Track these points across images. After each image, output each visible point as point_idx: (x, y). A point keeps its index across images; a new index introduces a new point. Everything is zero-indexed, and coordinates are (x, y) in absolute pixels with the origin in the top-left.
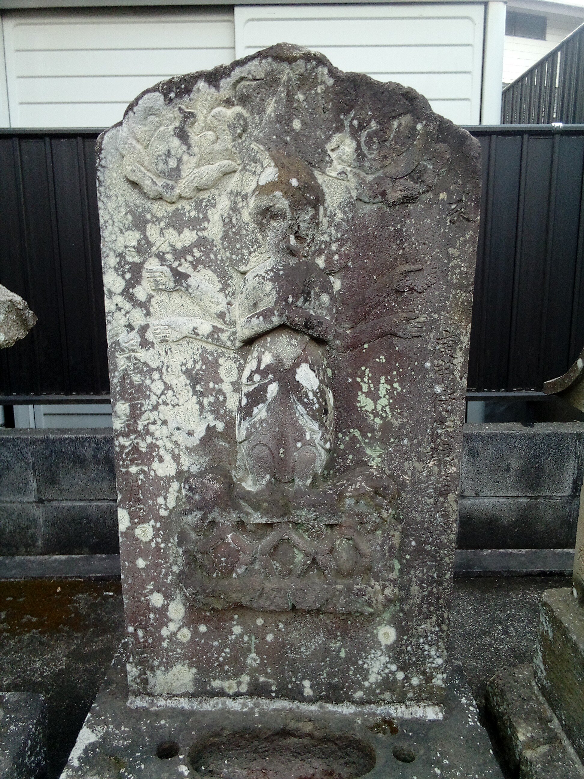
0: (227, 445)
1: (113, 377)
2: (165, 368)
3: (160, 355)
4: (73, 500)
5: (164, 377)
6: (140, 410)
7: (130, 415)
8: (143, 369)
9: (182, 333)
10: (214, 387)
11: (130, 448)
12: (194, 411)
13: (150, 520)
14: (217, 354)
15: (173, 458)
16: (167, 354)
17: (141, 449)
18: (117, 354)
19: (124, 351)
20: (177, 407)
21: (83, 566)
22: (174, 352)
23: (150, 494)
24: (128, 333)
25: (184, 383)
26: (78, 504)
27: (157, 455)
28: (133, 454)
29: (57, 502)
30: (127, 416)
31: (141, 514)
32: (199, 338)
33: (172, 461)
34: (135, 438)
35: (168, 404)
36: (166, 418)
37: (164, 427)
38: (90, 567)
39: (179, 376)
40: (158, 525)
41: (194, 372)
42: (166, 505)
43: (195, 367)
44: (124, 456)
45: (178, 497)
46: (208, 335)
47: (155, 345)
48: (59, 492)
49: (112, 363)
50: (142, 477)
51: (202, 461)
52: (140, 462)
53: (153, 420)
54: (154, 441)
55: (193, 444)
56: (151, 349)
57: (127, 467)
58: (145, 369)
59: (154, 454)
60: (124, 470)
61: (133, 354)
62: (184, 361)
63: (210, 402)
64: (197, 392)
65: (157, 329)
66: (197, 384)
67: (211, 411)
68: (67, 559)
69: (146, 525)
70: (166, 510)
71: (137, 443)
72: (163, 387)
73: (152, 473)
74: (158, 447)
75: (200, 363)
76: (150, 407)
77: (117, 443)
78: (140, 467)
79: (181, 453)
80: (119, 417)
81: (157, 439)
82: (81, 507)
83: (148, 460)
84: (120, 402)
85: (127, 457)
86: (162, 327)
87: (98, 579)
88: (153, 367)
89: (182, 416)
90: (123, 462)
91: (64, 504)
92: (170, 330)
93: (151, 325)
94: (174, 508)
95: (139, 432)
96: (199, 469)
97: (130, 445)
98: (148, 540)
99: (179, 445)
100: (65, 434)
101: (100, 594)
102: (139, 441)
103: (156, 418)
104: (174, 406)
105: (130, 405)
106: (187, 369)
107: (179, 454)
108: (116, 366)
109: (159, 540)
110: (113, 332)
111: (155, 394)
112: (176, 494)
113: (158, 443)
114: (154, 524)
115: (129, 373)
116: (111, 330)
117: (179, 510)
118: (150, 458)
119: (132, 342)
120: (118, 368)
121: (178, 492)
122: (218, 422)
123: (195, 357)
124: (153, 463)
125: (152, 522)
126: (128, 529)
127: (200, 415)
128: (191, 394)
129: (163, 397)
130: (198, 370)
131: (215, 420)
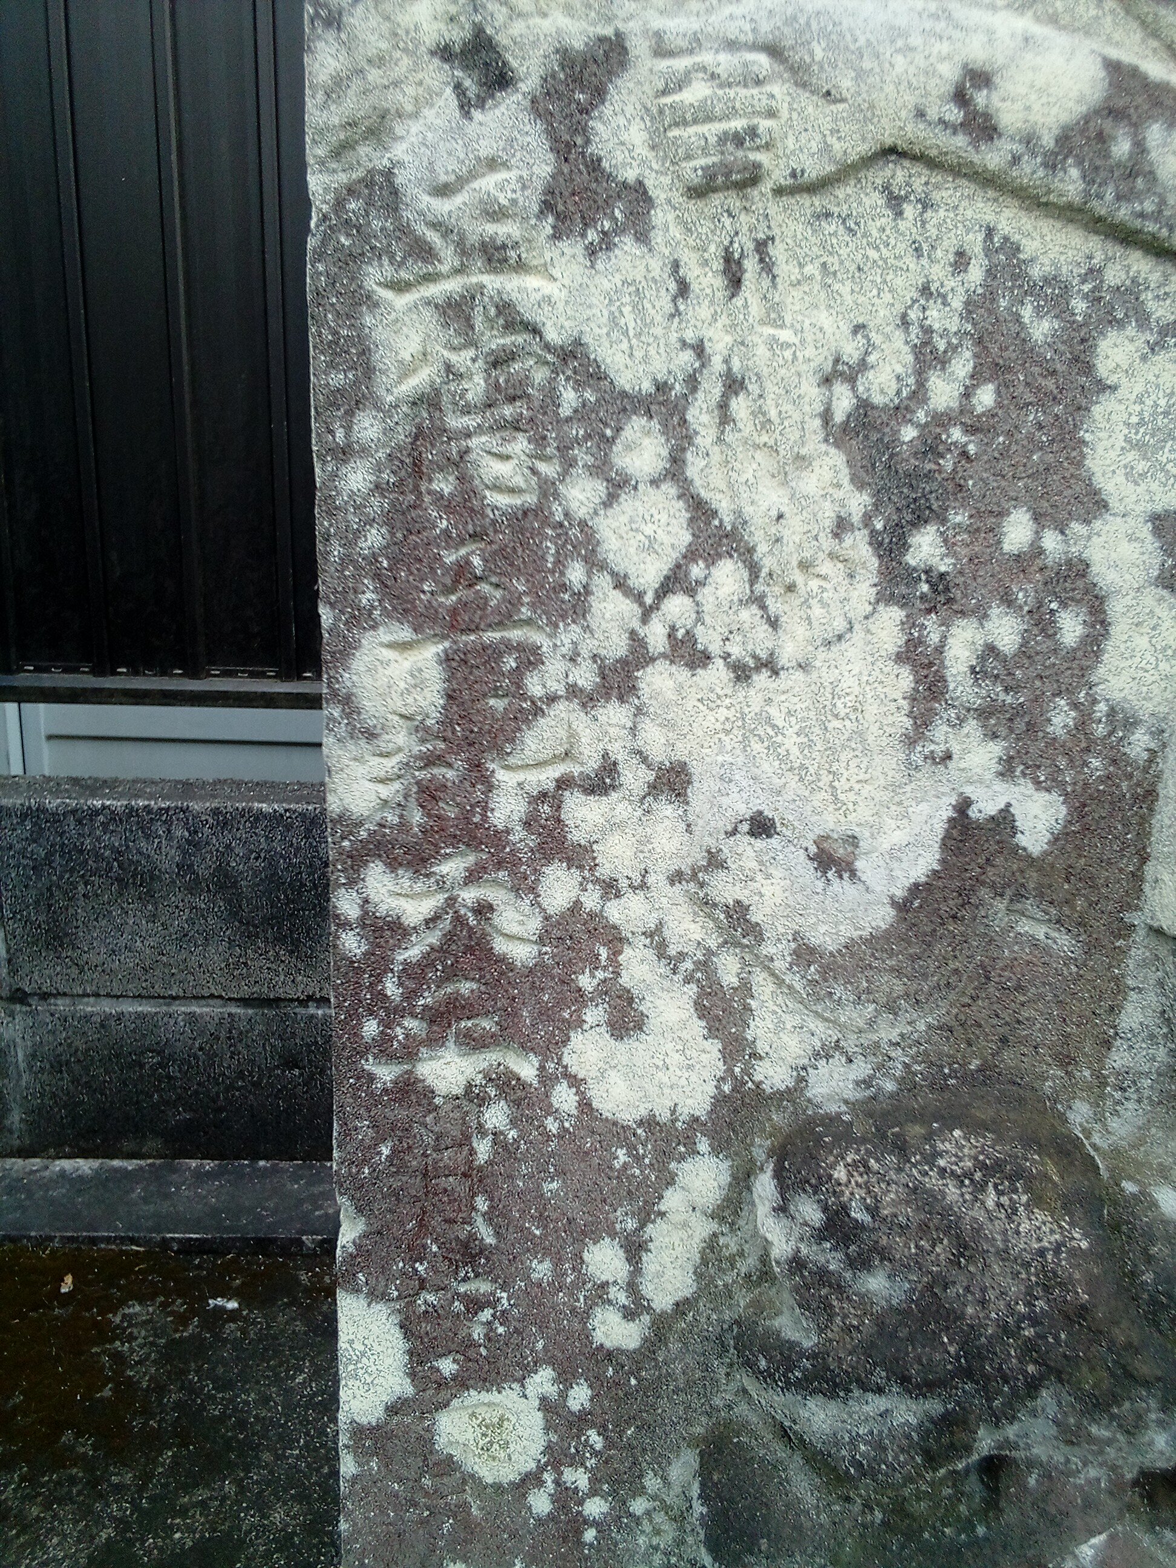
0: (1064, 942)
1: (345, 453)
2: (711, 389)
3: (683, 289)
4: (118, 997)
5: (694, 467)
6: (518, 690)
7: (447, 722)
8: (552, 397)
9: (868, 113)
10: (1037, 550)
11: (433, 938)
12: (872, 709)
13: (529, 1370)
14: (1094, 298)
15: (702, 1011)
16: (735, 283)
17: (500, 946)
18: (373, 276)
19: (424, 252)
20: (761, 679)
21: (145, 1200)
22: (785, 269)
23: (542, 1219)
24: (465, 107)
25: (828, 513)
26: (130, 1007)
27: (605, 990)
28: (452, 974)
29: (68, 1001)
30: (422, 731)
31: (478, 1333)
32: (993, 158)
33: (698, 1027)
34: (473, 877)
35: (703, 659)
36: (681, 753)
37: (666, 809)
38: (165, 1207)
39: (802, 461)
40: (580, 1396)
41: (909, 433)
42: (632, 1287)
43: (919, 394)
44: (391, 988)
45: (711, 1244)
46: (1065, 139)
47: (660, 216)
48: (74, 972)
49: (336, 348)
50: (496, 1116)
51: (888, 1032)
52: (487, 1024)
53: (592, 764)
54: (591, 900)
55: (847, 932)
56: (627, 244)
57: (409, 1053)
58: (569, 398)
59: (586, 982)
60: (386, 1074)
61: (492, 282)
62: (851, 350)
63: (991, 649)
64: (910, 576)
65: (682, 83)
66: (919, 521)
67: (984, 714)
68: (97, 1172)
69: (508, 1398)
70: (629, 1315)
71: (483, 910)
72: (685, 538)
73: (564, 1098)
74: (616, 940)
75: (962, 366)
76: (585, 677)
77: (346, 904)
78: (490, 1058)
79: (761, 982)
80: (370, 735)
81: (610, 888)
82: (140, 1016)
83: (545, 1014)
84: (384, 635)
85: (411, 995)
86: (725, 62)
87: (189, 1248)
88: (625, 380)
89: (790, 742)
90: (387, 1024)
91: (89, 1007)
92: (778, 89)
93: (639, 47)
94: (681, 1307)
95: (499, 837)
96: (867, 1083)
97: (431, 922)
98: (508, 1474)
99: (755, 931)
100: (94, 796)
101: (197, 1307)
102: (495, 895)
103: (619, 754)
104: (741, 673)
105: (447, 659)
106: (864, 406)
107: (745, 988)
108: (366, 371)
109: (578, 1478)
110: (351, 105)
111: (621, 583)
112: (703, 1229)
113: (614, 912)
114: (551, 1390)
115: (455, 422)
116: (336, 87)
117: (709, 1318)
118: (560, 1003)
119: (488, 183)
120: (381, 382)
121: (717, 1215)
122: (1026, 787)
123: (935, 316)
124: (577, 1039)
125: (543, 1381)
126: (393, 1409)
127: (911, 741)
128: (865, 590)
129: (677, 606)
130: (943, 420)
131: (1007, 770)
